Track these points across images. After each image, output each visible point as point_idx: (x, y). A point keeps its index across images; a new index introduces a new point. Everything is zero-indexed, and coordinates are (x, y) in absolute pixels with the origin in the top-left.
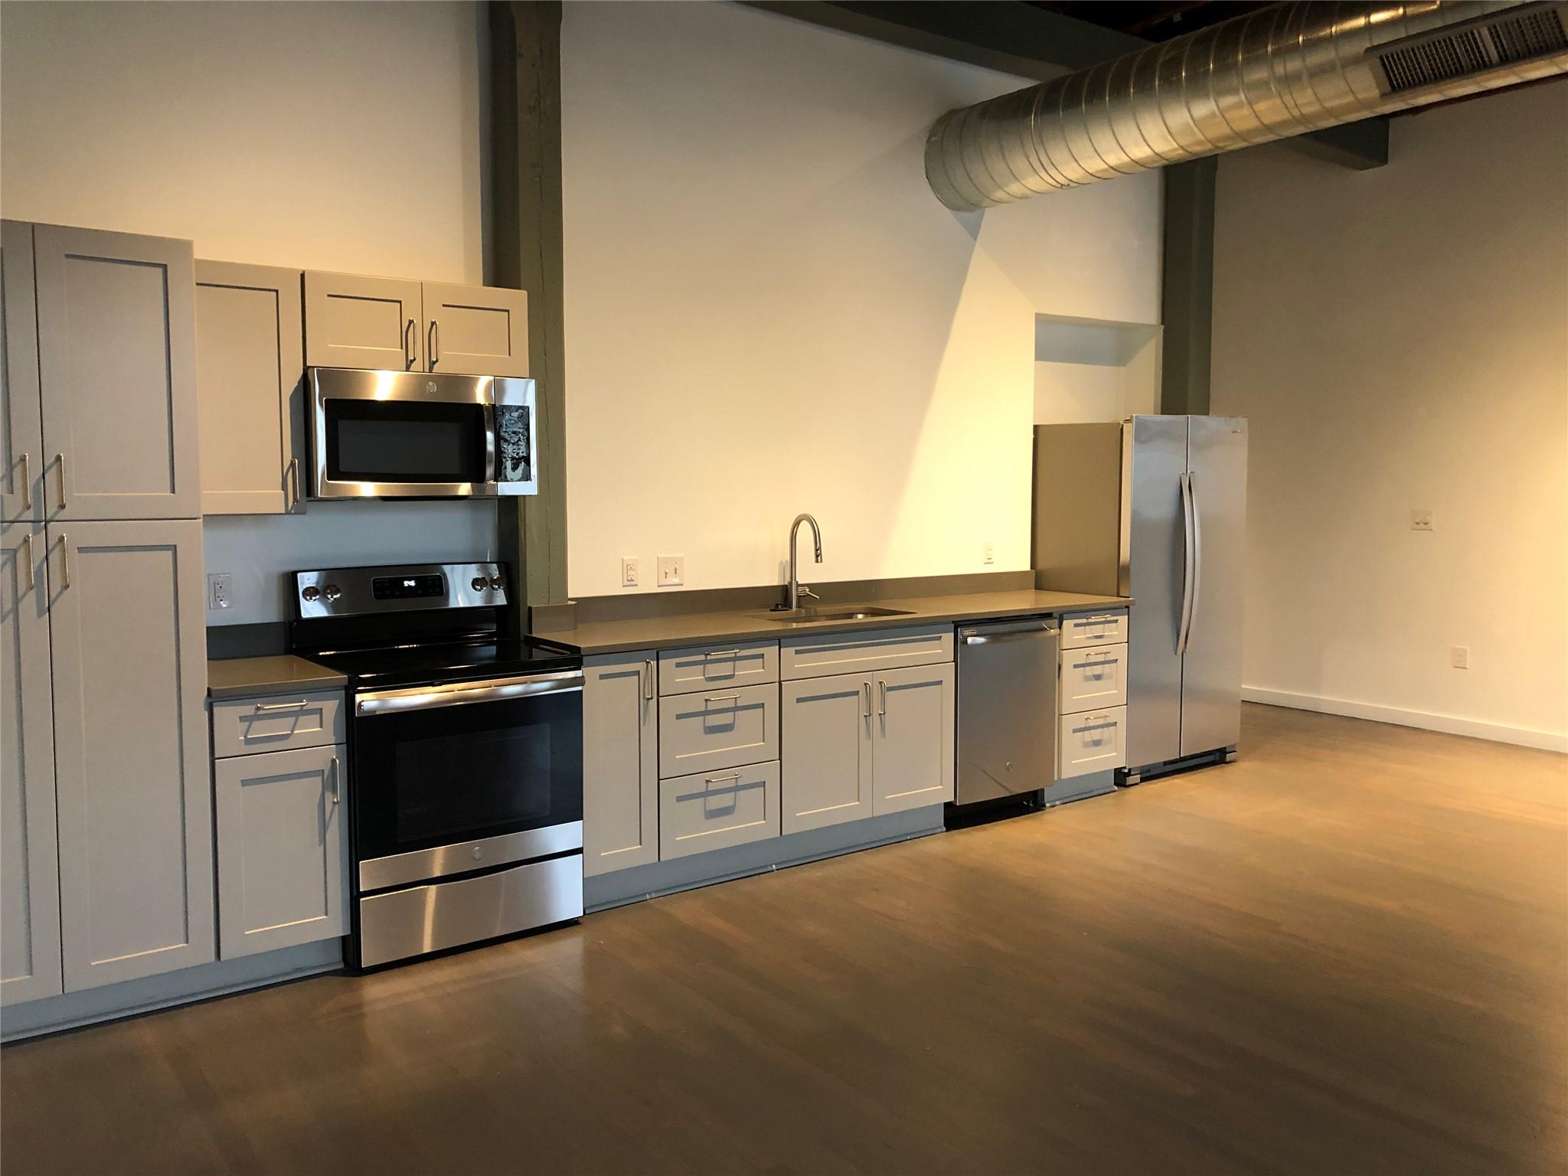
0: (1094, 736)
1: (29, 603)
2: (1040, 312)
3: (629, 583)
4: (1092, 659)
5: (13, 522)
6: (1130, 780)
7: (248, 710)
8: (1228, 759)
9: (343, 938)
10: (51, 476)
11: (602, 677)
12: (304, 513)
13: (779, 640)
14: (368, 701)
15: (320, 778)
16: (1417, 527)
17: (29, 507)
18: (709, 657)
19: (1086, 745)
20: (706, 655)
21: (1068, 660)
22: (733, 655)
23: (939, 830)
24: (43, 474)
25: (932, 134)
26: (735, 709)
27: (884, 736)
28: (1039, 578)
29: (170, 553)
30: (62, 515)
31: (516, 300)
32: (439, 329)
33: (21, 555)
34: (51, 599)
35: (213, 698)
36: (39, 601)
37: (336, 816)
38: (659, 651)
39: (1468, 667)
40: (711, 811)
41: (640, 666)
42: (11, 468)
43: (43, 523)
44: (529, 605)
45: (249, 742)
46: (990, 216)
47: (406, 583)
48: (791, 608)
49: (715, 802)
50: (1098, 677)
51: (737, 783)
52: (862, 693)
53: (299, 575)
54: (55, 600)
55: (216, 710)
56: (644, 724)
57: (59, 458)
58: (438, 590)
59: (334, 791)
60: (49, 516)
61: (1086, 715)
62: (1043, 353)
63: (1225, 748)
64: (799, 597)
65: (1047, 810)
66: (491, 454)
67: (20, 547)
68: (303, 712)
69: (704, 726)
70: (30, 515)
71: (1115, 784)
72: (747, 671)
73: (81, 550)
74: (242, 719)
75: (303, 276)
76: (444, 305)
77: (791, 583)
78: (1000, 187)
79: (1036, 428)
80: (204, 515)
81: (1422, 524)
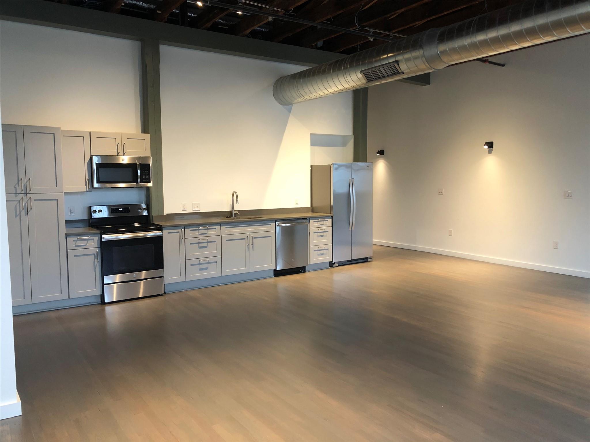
0: (320, 251)
1: (23, 213)
2: (312, 133)
3: (184, 210)
4: (320, 231)
5: (19, 194)
6: (334, 265)
7: (76, 239)
8: (368, 261)
9: (101, 295)
10: (28, 183)
11: (169, 233)
12: (91, 191)
13: (221, 224)
14: (107, 237)
15: (94, 256)
16: (439, 193)
17: (23, 190)
18: (199, 229)
19: (318, 255)
20: (199, 228)
21: (312, 231)
22: (207, 228)
23: (272, 277)
24: (26, 183)
25: (275, 84)
26: (208, 242)
27: (253, 250)
28: (312, 209)
29: (56, 201)
30: (30, 192)
31: (147, 136)
32: (126, 145)
33: (21, 201)
34: (28, 211)
35: (67, 235)
36: (25, 212)
37: (98, 265)
38: (185, 226)
39: (452, 235)
40: (200, 269)
41: (179, 230)
42: (18, 181)
43: (26, 194)
44: (153, 215)
45: (76, 246)
46: (294, 107)
47: (120, 209)
48: (232, 217)
49: (202, 266)
50: (322, 236)
51: (208, 261)
52: (246, 239)
53: (92, 207)
54: (29, 212)
55: (67, 238)
56: (181, 244)
57: (29, 179)
58: (128, 211)
59: (97, 259)
60: (27, 192)
61: (318, 246)
62: (313, 144)
63: (368, 257)
64: (235, 214)
65: (307, 273)
66: (139, 176)
67: (21, 200)
68: (89, 239)
69: (199, 247)
70: (23, 192)
71: (330, 266)
72: (211, 232)
73: (35, 200)
74: (74, 241)
75: (90, 133)
76: (127, 139)
77: (232, 210)
78: (296, 99)
79: (311, 166)
80: (64, 192)
81: (440, 193)
